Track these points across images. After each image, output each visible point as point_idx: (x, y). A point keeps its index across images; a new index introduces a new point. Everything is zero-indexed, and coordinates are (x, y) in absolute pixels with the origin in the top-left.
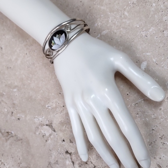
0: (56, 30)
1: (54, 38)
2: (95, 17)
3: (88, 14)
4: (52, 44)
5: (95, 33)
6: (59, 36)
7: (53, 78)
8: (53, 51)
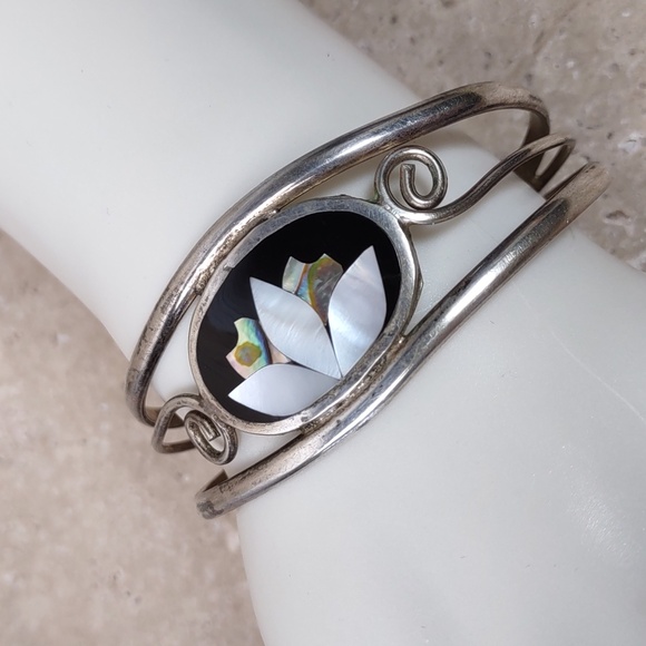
0: (279, 207)
1: (262, 292)
2: (615, 67)
3: (541, 38)
4: (232, 357)
5: (619, 222)
6: (309, 275)
7: (210, 574)
8: (239, 425)
